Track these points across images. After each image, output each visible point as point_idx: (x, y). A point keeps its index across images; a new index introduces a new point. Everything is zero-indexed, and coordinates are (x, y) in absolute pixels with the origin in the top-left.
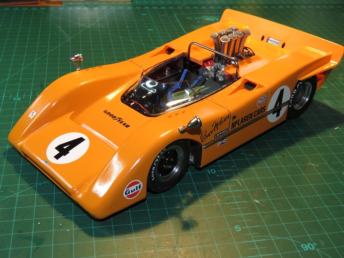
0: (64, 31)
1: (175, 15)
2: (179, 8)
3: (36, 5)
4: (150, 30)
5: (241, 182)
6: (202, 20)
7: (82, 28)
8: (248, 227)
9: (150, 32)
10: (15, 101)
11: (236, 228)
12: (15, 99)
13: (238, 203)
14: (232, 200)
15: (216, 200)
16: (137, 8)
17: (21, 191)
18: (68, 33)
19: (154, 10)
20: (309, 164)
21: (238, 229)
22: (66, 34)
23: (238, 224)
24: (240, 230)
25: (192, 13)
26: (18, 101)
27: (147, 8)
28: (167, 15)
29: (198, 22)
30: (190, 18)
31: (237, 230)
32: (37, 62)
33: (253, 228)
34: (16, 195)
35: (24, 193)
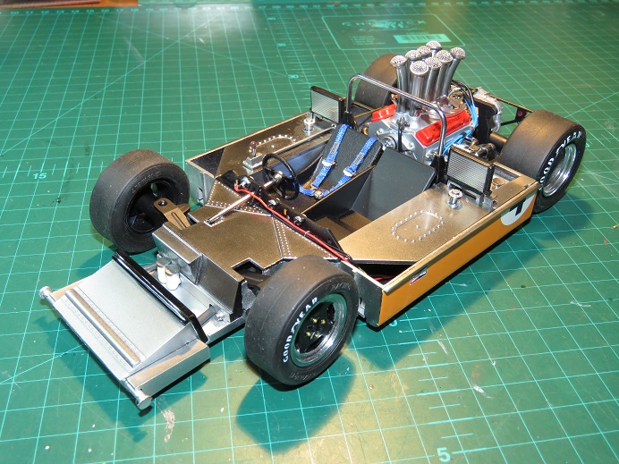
0: (135, 49)
1: (322, 18)
2: (329, 6)
3: (94, 6)
4: (281, 45)
5: (445, 343)
6: (368, 27)
7: (167, 43)
8: (463, 451)
9: (281, 48)
10: (36, 180)
11: (440, 454)
12: (36, 175)
13: (442, 394)
14: (430, 387)
15: (400, 389)
16: (260, 7)
17: (21, 371)
18: (142, 52)
19: (289, 11)
20: (572, 303)
21: (444, 457)
22: (139, 55)
23: (443, 443)
24: (448, 459)
25: (351, 16)
26: (41, 180)
27: (278, 7)
28: (310, 18)
29: (361, 30)
30: (349, 24)
31: (442, 460)
32: (85, 105)
33: (474, 453)
34: (11, 381)
35: (27, 376)
